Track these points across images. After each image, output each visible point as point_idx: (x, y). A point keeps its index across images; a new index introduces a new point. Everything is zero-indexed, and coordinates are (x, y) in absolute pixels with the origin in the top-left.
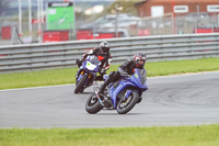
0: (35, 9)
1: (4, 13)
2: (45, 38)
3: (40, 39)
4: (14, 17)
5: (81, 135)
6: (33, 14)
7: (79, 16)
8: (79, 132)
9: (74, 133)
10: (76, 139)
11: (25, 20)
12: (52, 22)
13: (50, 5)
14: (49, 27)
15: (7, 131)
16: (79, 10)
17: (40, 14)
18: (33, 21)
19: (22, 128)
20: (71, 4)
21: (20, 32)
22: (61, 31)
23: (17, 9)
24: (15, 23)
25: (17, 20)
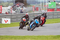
0: (45, 2)
1: (36, 3)
2: (48, 10)
3: (46, 11)
4: (39, 5)
5: (57, 37)
6: (44, 4)
7: (57, 5)
8: (57, 36)
9: (56, 36)
10: (56, 38)
11: (42, 5)
12: (50, 6)
13: (49, 2)
14: (49, 8)
15: (37, 36)
16: (57, 3)
17: (47, 4)
18: (44, 6)
19: (41, 35)
20: (55, 1)
21: (41, 9)
22: (52, 9)
23: (40, 2)
24: (39, 6)
25: (40, 5)
